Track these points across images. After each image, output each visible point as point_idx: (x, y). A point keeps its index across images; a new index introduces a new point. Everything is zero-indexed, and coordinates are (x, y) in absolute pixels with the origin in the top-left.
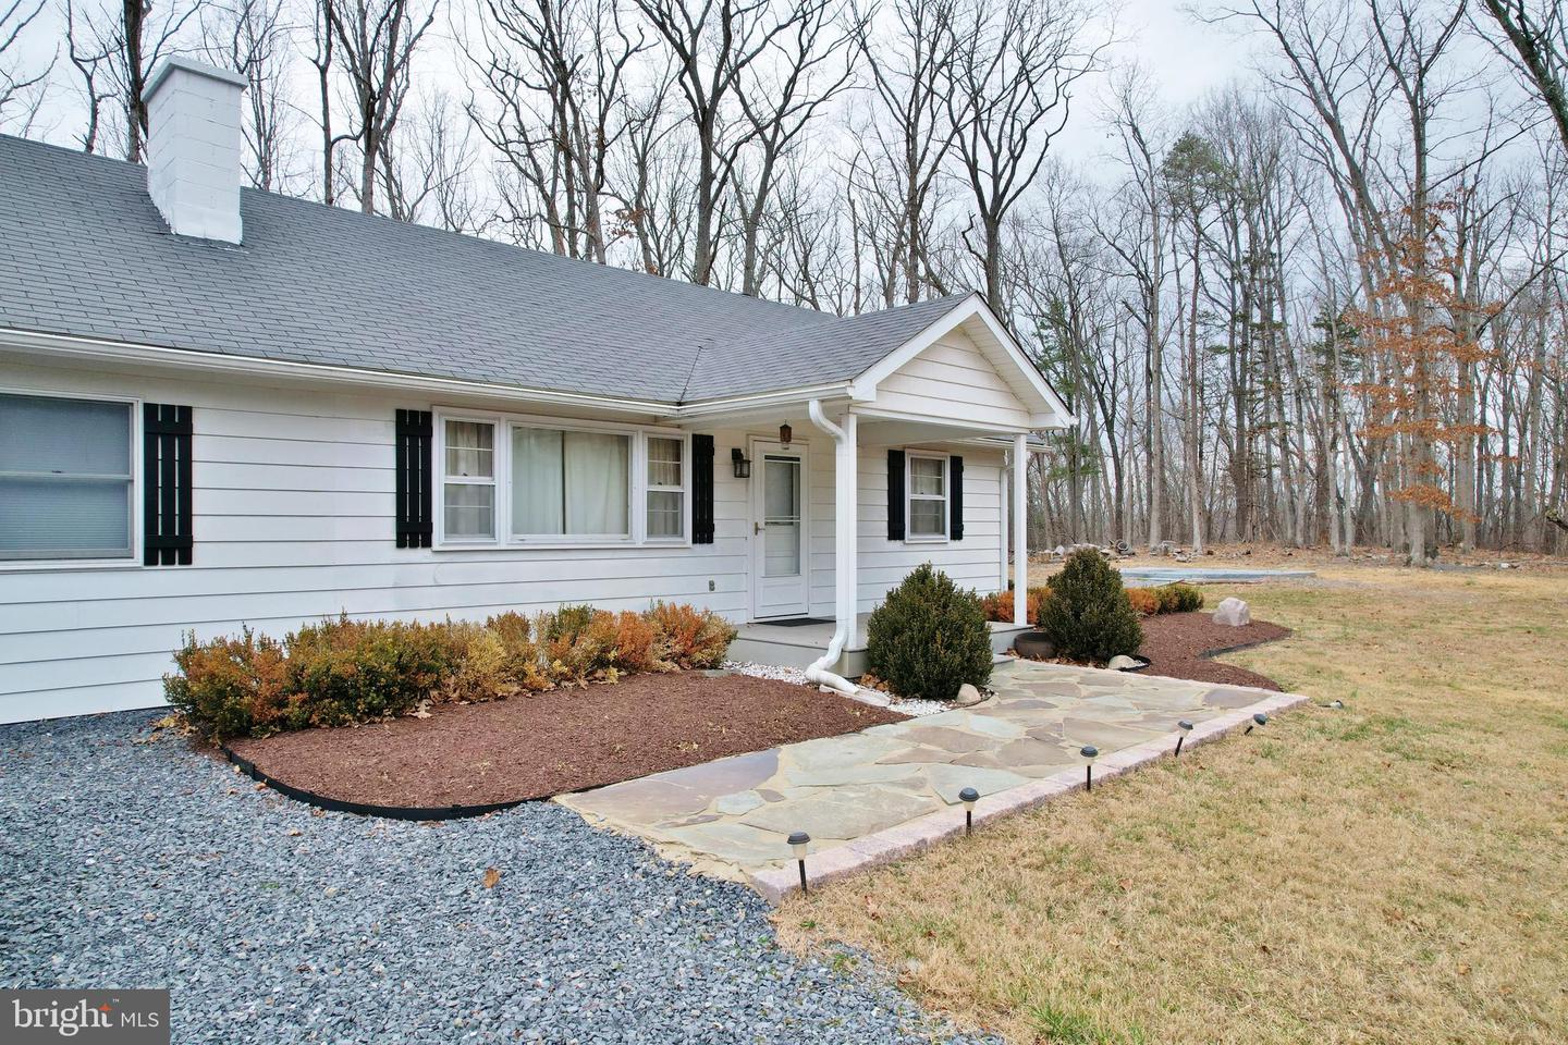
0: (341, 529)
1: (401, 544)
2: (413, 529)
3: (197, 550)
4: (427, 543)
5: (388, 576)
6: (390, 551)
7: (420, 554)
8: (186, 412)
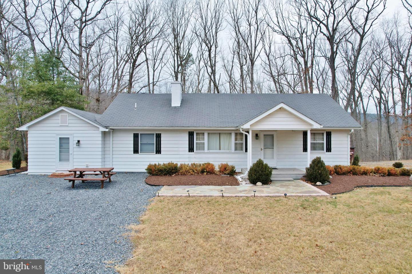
0: (181, 149)
1: (189, 151)
2: (191, 149)
3: (162, 152)
4: (193, 151)
5: (187, 156)
6: (187, 152)
7: (192, 153)
8: (160, 134)
